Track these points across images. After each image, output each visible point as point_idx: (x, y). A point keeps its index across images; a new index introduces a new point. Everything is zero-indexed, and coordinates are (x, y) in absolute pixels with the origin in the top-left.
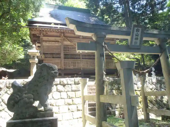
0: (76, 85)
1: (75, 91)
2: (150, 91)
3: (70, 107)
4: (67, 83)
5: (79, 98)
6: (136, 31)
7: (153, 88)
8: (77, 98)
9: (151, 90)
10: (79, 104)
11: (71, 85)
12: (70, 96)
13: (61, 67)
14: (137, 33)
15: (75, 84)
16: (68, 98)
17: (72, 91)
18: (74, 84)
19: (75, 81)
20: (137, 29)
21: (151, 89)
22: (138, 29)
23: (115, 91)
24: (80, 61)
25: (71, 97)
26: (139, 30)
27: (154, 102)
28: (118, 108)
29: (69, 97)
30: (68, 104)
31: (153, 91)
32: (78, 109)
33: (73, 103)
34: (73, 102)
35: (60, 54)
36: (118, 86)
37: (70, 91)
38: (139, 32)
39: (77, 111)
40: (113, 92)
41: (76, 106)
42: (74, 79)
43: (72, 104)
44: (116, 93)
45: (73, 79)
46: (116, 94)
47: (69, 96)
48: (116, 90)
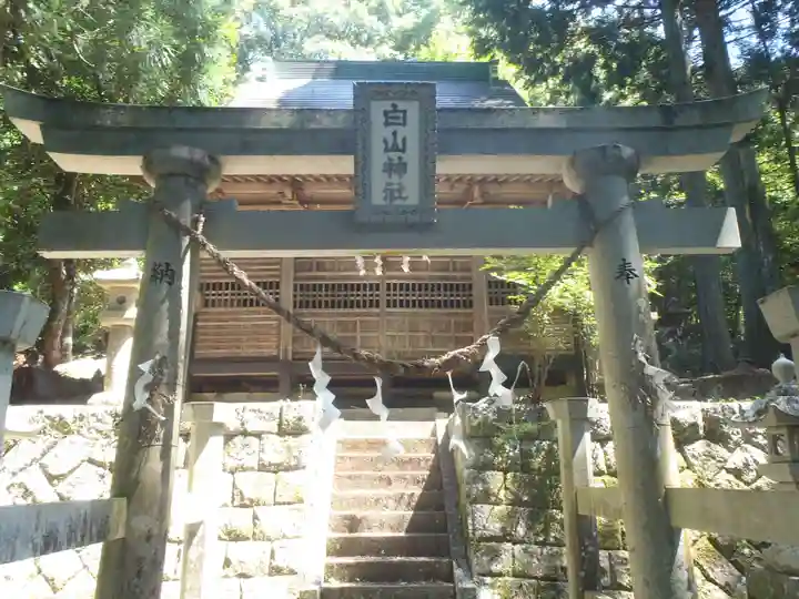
0: (287, 437)
1: (277, 469)
2: (725, 485)
3: (236, 551)
4: (243, 424)
5: (289, 503)
6: (387, 124)
7: (746, 465)
8: (280, 504)
9: (731, 477)
10: (284, 537)
11: (258, 435)
12: (246, 495)
13: (278, 347)
14: (395, 134)
15: (282, 432)
16: (236, 503)
17: (263, 468)
18: (276, 430)
19: (280, 417)
20: (386, 113)
21: (737, 473)
22: (394, 106)
23: (500, 475)
24: (378, 315)
25: (252, 501)
26: (405, 112)
27: (746, 551)
28: (500, 575)
29: (242, 499)
30: (229, 534)
31: (747, 484)
32: (274, 564)
33: (257, 531)
34: (255, 525)
35: (278, 287)
36: (521, 450)
37: (252, 469)
38: (404, 124)
39: (270, 575)
40: (484, 481)
41: (267, 546)
42: (281, 409)
43: (250, 536)
44: (506, 488)
45: (273, 407)
46: (503, 492)
47: (241, 493)
48: (505, 472)
